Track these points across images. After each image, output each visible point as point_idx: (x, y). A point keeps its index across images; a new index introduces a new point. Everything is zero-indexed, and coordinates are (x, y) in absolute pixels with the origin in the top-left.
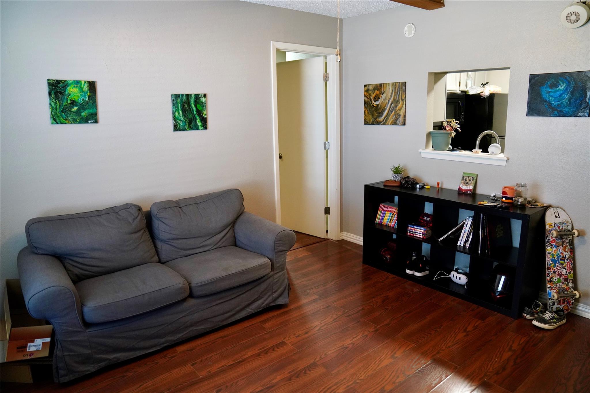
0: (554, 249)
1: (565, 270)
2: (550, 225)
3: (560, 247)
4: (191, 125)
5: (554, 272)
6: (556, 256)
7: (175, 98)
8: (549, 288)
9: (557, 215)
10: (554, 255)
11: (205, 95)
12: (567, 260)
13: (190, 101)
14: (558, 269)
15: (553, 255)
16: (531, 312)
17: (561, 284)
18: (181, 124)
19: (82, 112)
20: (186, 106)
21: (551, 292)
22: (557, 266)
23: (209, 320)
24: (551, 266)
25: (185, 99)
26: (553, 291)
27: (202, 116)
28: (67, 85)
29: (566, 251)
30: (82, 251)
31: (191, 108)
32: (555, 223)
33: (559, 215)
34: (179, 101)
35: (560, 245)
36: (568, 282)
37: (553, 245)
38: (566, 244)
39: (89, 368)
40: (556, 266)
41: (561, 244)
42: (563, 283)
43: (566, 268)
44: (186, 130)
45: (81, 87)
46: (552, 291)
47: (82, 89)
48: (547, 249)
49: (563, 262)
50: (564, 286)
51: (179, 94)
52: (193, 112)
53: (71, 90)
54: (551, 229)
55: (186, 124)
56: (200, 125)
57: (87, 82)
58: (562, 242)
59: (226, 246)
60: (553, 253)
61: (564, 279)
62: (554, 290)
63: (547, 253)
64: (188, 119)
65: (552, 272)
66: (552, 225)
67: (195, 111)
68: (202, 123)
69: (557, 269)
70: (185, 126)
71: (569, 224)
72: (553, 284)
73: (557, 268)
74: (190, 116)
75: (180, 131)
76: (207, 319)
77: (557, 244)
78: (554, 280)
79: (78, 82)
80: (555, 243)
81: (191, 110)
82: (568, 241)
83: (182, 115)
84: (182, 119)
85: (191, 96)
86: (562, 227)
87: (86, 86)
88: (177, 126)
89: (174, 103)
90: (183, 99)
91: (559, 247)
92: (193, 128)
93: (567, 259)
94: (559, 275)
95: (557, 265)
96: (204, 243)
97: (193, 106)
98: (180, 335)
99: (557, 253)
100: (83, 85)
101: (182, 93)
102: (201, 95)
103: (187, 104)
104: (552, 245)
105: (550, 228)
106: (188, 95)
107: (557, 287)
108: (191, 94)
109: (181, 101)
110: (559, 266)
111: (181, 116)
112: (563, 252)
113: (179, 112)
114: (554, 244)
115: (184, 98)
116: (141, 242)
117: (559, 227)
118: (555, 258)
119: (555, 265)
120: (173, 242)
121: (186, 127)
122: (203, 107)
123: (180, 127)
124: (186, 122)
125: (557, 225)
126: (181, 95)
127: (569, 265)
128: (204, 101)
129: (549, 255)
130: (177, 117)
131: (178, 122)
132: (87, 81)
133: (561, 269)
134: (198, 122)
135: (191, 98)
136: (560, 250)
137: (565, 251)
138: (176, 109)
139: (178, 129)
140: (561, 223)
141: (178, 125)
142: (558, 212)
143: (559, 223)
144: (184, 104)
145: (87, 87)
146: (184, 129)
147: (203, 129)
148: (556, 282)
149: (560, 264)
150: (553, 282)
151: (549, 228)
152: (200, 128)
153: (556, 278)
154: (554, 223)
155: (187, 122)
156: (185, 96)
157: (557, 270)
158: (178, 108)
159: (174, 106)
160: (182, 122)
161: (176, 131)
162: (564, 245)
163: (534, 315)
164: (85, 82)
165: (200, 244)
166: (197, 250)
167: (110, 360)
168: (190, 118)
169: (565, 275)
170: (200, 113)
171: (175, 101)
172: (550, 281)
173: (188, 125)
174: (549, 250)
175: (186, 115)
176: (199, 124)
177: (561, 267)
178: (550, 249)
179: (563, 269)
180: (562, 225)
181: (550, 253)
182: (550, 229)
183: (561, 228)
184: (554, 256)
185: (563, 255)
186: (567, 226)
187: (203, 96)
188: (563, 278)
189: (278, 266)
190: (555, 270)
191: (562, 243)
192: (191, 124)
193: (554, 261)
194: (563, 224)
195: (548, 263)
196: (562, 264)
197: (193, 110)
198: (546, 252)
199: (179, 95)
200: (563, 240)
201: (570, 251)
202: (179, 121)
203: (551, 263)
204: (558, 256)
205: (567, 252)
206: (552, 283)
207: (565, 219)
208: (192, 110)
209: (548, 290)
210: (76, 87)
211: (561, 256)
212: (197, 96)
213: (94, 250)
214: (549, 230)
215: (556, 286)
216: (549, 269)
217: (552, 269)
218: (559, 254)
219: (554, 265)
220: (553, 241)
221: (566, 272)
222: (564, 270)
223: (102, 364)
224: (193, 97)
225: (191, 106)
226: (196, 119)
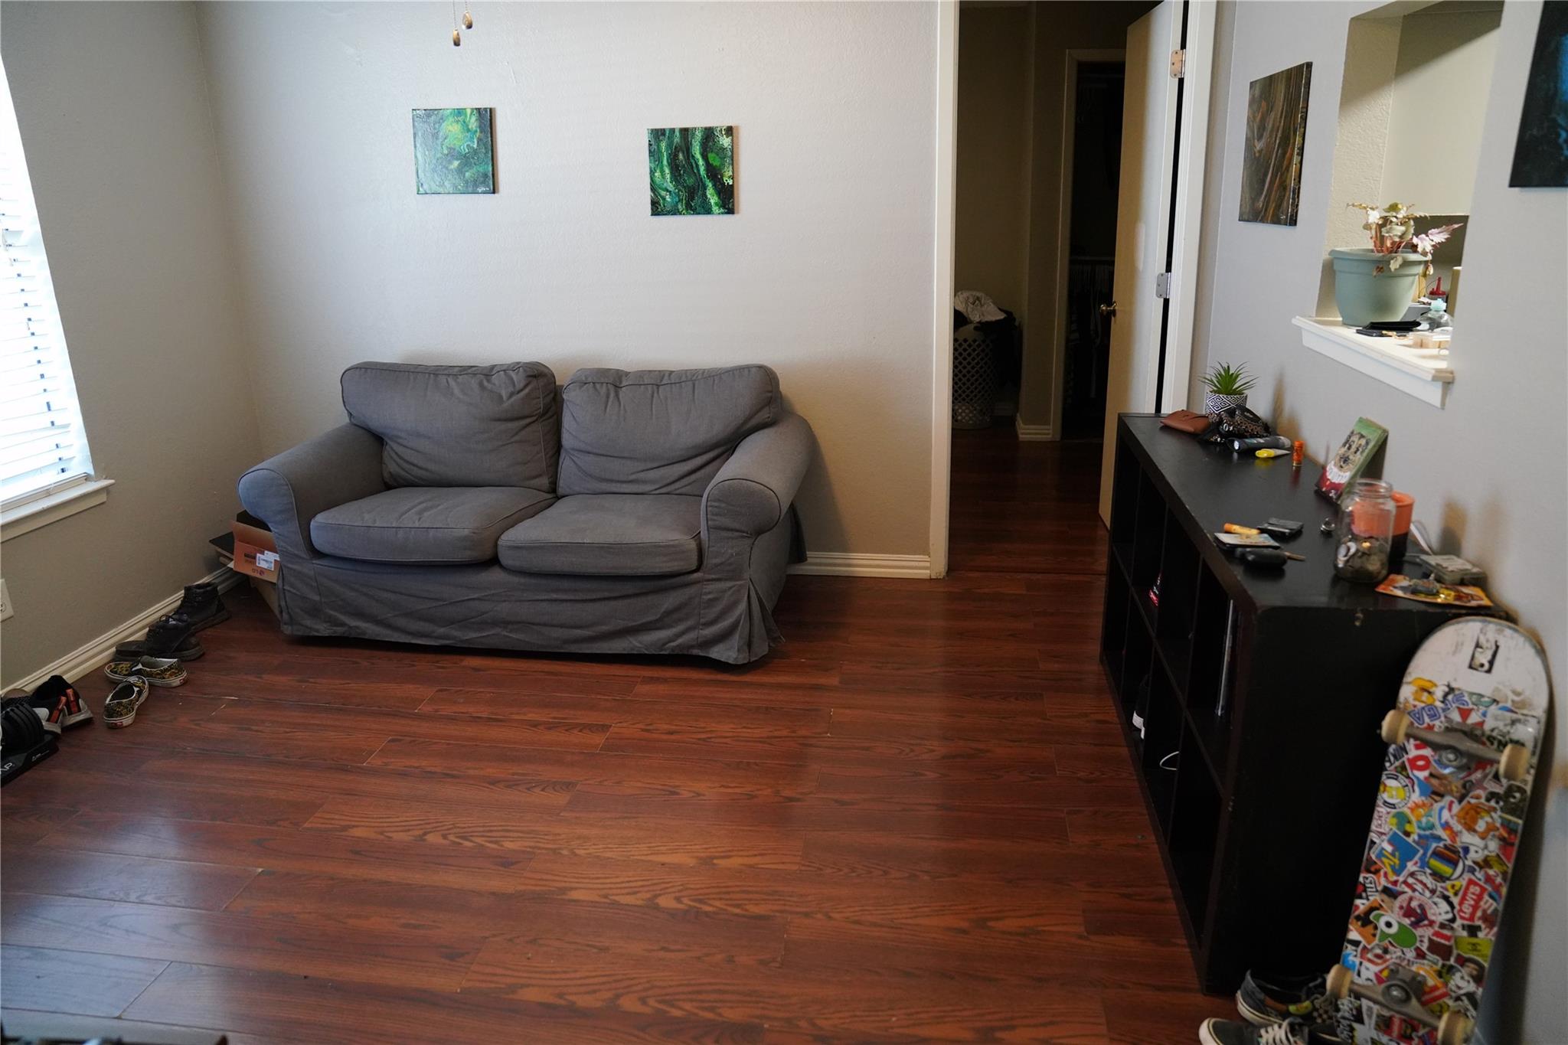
0: (1416, 797)
1: (1448, 908)
2: (1424, 690)
3: (1448, 799)
4: (692, 202)
5: (1390, 893)
6: (1418, 831)
7: (655, 139)
8: (1356, 943)
9: (1484, 658)
10: (1409, 822)
11: (730, 131)
12: (1472, 871)
13: (691, 144)
14: (1414, 890)
15: (1402, 819)
16: (1253, 993)
17: (1410, 954)
18: (669, 200)
19: (467, 171)
20: (681, 156)
21: (1357, 963)
22: (1412, 874)
23: (535, 627)
24: (1384, 859)
25: (679, 141)
26: (1366, 964)
27: (719, 182)
28: (442, 119)
29: (1475, 831)
30: (399, 434)
31: (692, 161)
32: (1451, 690)
33: (1491, 663)
34: (663, 145)
35: (1451, 793)
36: (1451, 968)
37: (1418, 778)
38: (1483, 800)
39: (317, 627)
40: (1405, 873)
41: (1456, 785)
42: (1421, 955)
43: (1455, 901)
44: (680, 214)
45: (464, 122)
46: (1361, 963)
47: (467, 126)
48: (1385, 785)
49: (1445, 869)
50: (1426, 971)
51: (664, 129)
52: (698, 170)
53: (450, 128)
54: (1423, 708)
55: (681, 200)
56: (716, 204)
57: (475, 111)
58: (1462, 782)
59: (690, 495)
60: (1406, 810)
61: (1430, 940)
62: (1370, 961)
63: (1379, 802)
64: (684, 187)
65: (1379, 888)
66: (1429, 693)
67: (702, 169)
68: (719, 198)
69: (1405, 882)
70: (677, 203)
71: (1529, 718)
72: (1374, 935)
73: (1410, 880)
74: (690, 181)
75: (666, 214)
76: (529, 623)
77: (1435, 782)
78: (1381, 924)
79: (460, 112)
80: (1426, 773)
81: (692, 165)
82: (1500, 790)
83: (671, 179)
84: (671, 187)
85: (693, 134)
86: (1484, 715)
87: (474, 119)
88: (658, 203)
89: (652, 150)
90: (672, 141)
91: (1442, 796)
92: (696, 209)
93: (1469, 863)
94: (1408, 912)
95: (1411, 867)
96: (642, 475)
97: (698, 156)
98: (472, 635)
99: (1424, 820)
100: (468, 116)
101: (672, 127)
102: (719, 129)
103: (683, 153)
104: (1408, 777)
105: (1416, 703)
106: (685, 132)
107: (1388, 957)
108: (693, 128)
109: (669, 145)
110: (1423, 878)
111: (669, 180)
112: (1457, 827)
113: (662, 172)
114: (1422, 775)
115: (677, 139)
116: (512, 440)
117: (1465, 713)
118: (1408, 834)
119: (1403, 867)
120: (579, 458)
121: (680, 207)
122: (723, 158)
123: (664, 206)
124: (679, 196)
125: (1459, 698)
126: (668, 132)
127: (1480, 897)
128: (726, 145)
129: (1388, 813)
130: (657, 182)
131: (660, 195)
132: (476, 109)
133: (1428, 894)
134: (709, 196)
135: (693, 137)
136: (1446, 815)
137: (1471, 829)
138: (657, 163)
139: (659, 210)
140: (1482, 696)
141: (661, 201)
142: (1497, 647)
143: (1471, 694)
144: (675, 153)
145: (476, 120)
146: (674, 212)
147: (722, 213)
148: (1390, 935)
149: (1428, 871)
150: (1376, 928)
151: (1415, 699)
152: (715, 209)
153: (1391, 918)
154: (1448, 686)
155: (683, 195)
156: (677, 133)
157: (1406, 889)
158: (662, 163)
159: (652, 158)
160: (670, 194)
161: (655, 215)
162: (1473, 801)
163: (1263, 1013)
164: (472, 109)
165: (632, 474)
166: (624, 485)
167: (350, 627)
168: (690, 185)
169: (1442, 926)
170: (714, 174)
171: (653, 146)
172: (1365, 920)
173: (684, 202)
174: (1392, 790)
175: (681, 178)
176: (713, 199)
177: (1429, 885)
178: (1397, 788)
179: (1436, 900)
180: (1482, 709)
181: (1393, 806)
182: (1415, 706)
183: (1474, 718)
184: (1408, 828)
185: (1453, 840)
186: (1513, 722)
187: (723, 133)
188: (1425, 933)
189: (716, 565)
190: (1395, 883)
191: (1464, 786)
192: (692, 199)
193: (1404, 850)
194: (1493, 707)
195: (1373, 843)
196: (1438, 876)
197: (697, 166)
198: (1379, 797)
199: (662, 132)
200: (1469, 775)
201: (1502, 839)
202: (663, 193)
203: (1389, 848)
204: (1428, 833)
205: (1483, 838)
206: (1372, 932)
207: (1519, 689)
208: (694, 166)
209: (1349, 949)
210: (458, 122)
211: (1439, 839)
212: (709, 134)
213: (419, 435)
214: (1411, 708)
215: (1386, 951)
216: (1373, 869)
217: (1386, 875)
218: (1432, 827)
219: (1397, 861)
220: (1421, 763)
221: (1450, 916)
222: (1444, 906)
223: (339, 631)
224: (699, 135)
225: (693, 156)
226: (705, 188)
